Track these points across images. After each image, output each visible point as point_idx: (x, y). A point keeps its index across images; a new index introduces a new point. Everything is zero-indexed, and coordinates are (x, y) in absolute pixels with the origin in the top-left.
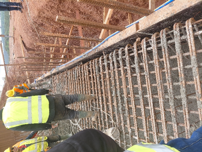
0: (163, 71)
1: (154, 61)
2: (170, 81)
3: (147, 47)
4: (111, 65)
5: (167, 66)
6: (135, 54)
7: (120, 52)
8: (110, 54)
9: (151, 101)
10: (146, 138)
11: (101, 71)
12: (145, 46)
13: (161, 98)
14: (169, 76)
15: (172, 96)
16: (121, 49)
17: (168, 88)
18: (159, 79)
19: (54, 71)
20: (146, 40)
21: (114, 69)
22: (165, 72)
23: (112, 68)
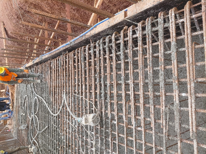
0: (146, 57)
1: (138, 48)
2: (151, 66)
3: (133, 34)
4: (97, 53)
5: (149, 51)
6: (121, 41)
7: (107, 40)
8: (98, 42)
9: (132, 86)
10: (125, 121)
11: (87, 59)
12: (131, 33)
13: (141, 82)
14: (150, 61)
15: (151, 80)
16: (108, 37)
17: (148, 72)
18: (141, 65)
19: (37, 60)
20: (133, 28)
21: (100, 57)
22: (147, 58)
23: (98, 55)
